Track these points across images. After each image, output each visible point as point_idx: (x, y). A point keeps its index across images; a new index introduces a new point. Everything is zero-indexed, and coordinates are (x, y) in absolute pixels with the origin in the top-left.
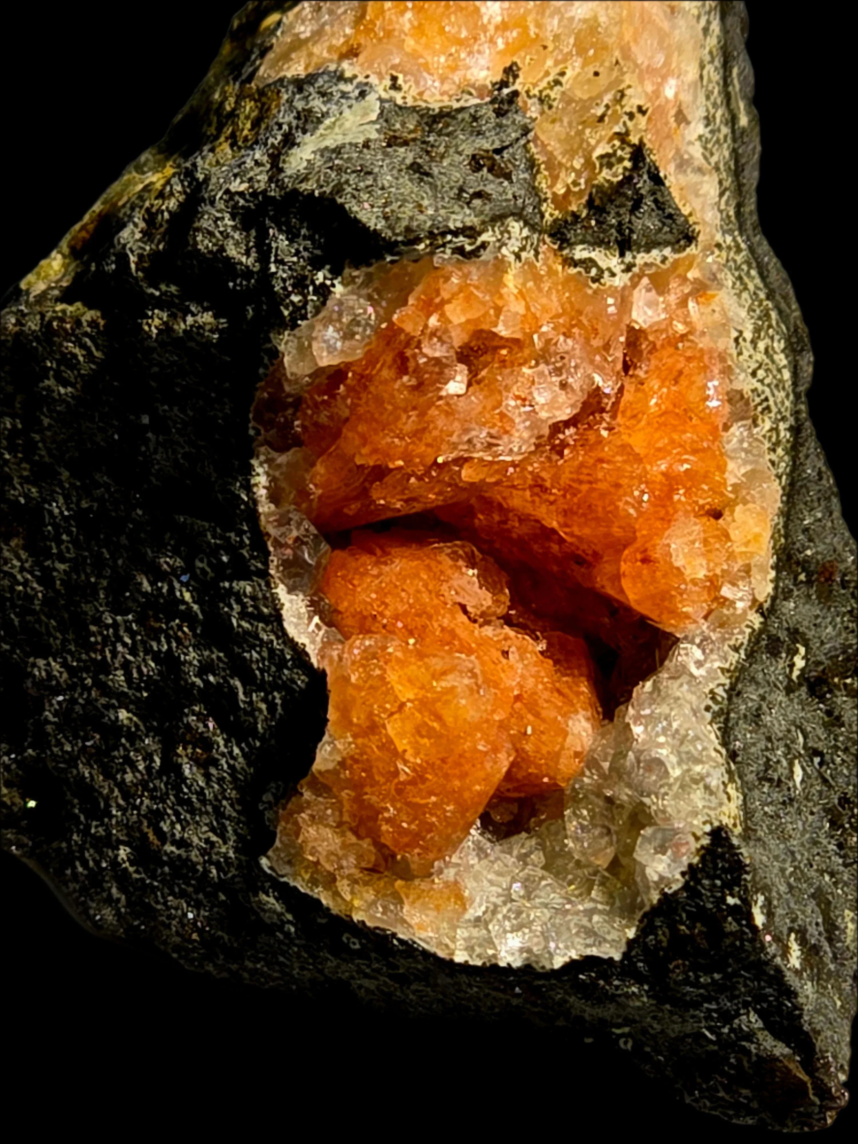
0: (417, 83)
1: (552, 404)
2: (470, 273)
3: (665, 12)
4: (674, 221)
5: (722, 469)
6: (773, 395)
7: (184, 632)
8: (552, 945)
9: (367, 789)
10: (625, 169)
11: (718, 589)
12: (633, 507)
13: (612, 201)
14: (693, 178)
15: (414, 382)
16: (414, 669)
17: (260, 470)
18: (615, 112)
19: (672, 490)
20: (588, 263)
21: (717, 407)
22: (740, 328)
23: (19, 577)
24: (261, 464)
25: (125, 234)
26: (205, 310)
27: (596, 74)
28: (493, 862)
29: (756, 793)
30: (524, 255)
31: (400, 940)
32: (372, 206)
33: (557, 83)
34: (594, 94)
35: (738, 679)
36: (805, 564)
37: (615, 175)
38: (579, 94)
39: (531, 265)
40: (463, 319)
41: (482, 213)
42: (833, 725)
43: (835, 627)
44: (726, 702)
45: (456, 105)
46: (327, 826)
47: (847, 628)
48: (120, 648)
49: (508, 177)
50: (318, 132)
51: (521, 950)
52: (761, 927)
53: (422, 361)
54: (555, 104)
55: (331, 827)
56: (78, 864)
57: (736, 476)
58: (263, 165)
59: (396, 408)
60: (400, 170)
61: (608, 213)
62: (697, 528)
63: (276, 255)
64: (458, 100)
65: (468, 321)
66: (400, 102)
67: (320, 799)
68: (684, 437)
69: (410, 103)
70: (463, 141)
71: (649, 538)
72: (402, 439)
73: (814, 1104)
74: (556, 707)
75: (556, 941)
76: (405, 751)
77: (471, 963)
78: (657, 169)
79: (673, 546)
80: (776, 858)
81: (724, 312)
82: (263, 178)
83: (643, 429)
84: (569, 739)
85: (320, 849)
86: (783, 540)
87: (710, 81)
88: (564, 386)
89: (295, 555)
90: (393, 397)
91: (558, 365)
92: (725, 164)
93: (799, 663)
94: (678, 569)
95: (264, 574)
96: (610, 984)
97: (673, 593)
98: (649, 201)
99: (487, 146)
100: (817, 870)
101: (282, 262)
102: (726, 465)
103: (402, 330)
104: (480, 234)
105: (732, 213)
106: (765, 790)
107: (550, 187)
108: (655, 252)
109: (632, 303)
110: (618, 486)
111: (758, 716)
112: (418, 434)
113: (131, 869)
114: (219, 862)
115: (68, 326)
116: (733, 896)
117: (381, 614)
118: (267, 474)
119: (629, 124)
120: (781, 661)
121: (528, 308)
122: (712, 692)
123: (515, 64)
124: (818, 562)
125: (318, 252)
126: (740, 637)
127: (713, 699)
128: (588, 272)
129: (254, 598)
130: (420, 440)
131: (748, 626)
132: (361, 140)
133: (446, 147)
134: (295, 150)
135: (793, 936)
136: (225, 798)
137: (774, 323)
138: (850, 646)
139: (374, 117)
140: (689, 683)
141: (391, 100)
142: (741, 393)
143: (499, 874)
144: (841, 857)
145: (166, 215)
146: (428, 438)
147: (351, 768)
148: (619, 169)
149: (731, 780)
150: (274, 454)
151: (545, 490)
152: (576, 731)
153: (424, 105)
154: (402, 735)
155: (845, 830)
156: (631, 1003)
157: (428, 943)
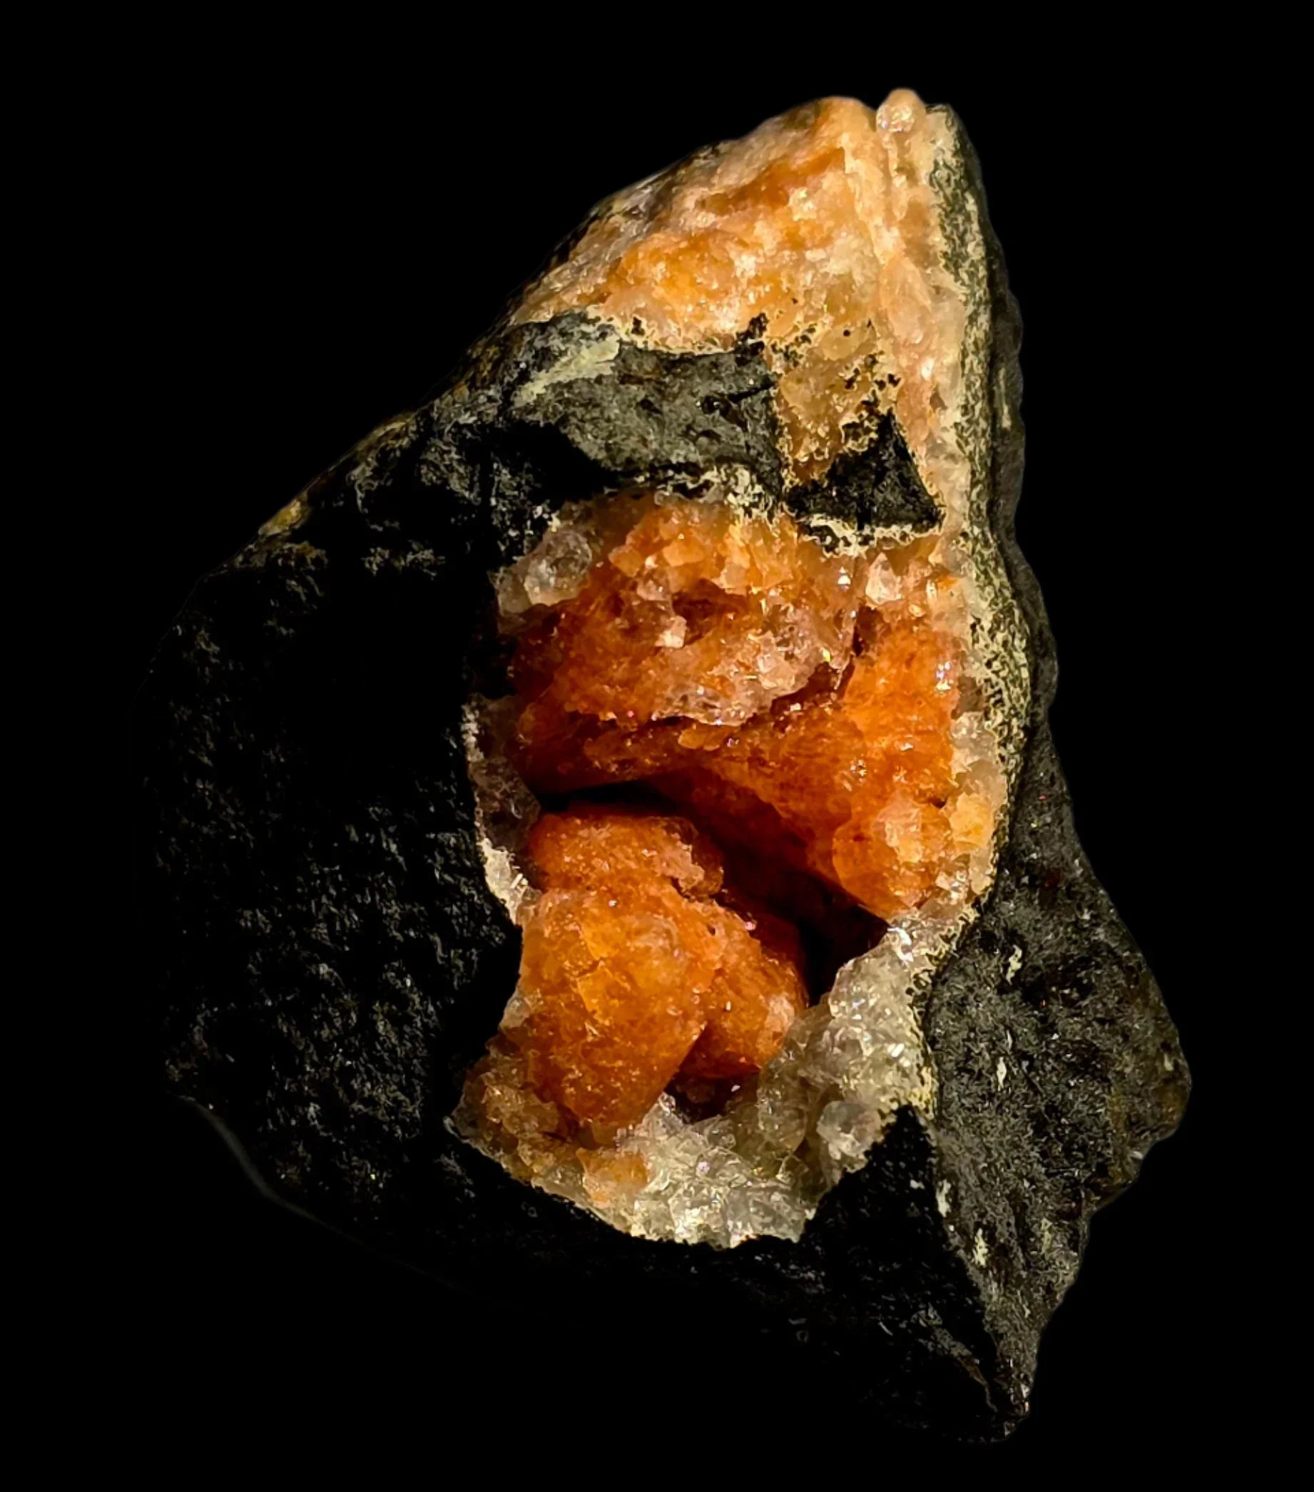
0: (660, 328)
1: (774, 674)
2: (691, 514)
3: (929, 292)
4: (918, 498)
5: (948, 756)
6: (1008, 689)
7: (388, 885)
8: (730, 1223)
9: (554, 1049)
10: (871, 440)
11: (934, 878)
12: (850, 781)
13: (855, 473)
14: (945, 464)
15: (626, 625)
16: (609, 926)
17: (471, 717)
18: (865, 379)
19: (891, 771)
20: (824, 531)
21: (946, 691)
22: (978, 616)
23: (233, 826)
24: (472, 711)
25: (357, 472)
26: (427, 547)
27: (847, 333)
28: (682, 1140)
29: (954, 1084)
30: (755, 511)
31: (577, 1210)
32: (596, 437)
33: (805, 339)
34: (843, 356)
35: (945, 968)
36: (1030, 867)
37: (861, 446)
38: (828, 355)
39: (763, 527)
40: (681, 563)
41: (707, 451)
42: (1047, 1032)
43: (1056, 935)
44: (930, 987)
45: (697, 353)
46: (511, 1086)
47: (1069, 939)
48: (324, 900)
49: (743, 425)
50: (552, 370)
51: (700, 1227)
52: (944, 1215)
53: (635, 603)
54: (801, 361)
55: (515, 1087)
56: (269, 1121)
57: (962, 766)
58: (495, 401)
59: (607, 652)
60: (630, 406)
61: (851, 485)
62: (915, 811)
63: (498, 488)
64: (700, 348)
65: (686, 565)
66: (640, 345)
67: (507, 1058)
68: (909, 718)
69: (651, 347)
70: (698, 384)
71: (863, 815)
72: (612, 687)
73: (991, 1411)
74: (759, 986)
75: (733, 1218)
76: (594, 1012)
77: (648, 1238)
78: (905, 444)
79: (888, 826)
80: (969, 1150)
81: (962, 597)
82: (494, 412)
83: (867, 708)
84: (769, 1019)
85: (503, 1110)
86: (1007, 839)
87: (971, 369)
88: (789, 657)
89: (502, 807)
90: (604, 639)
91: (786, 636)
92: (981, 458)
93: (1015, 964)
94: (892, 849)
95: (470, 827)
96: (786, 1267)
97: (885, 874)
98: (893, 474)
99: (722, 389)
100: (1015, 1173)
101: (503, 496)
102: (951, 753)
103: (617, 571)
104: (703, 471)
105: (983, 506)
106: (965, 1080)
107: (793, 453)
108: (894, 528)
109: (867, 579)
110: (836, 760)
111: (963, 1005)
112: (628, 684)
113: (319, 1127)
114: (404, 1121)
115: (293, 563)
116: (917, 1181)
117: (587, 877)
118: (476, 720)
119: (879, 393)
120: (995, 960)
121: (753, 563)
122: (916, 976)
123: (763, 315)
124: (1042, 866)
125: (538, 485)
126: (952, 928)
127: (917, 983)
128: (823, 539)
129: (456, 848)
130: (632, 689)
131: (962, 919)
132: (594, 376)
133: (681, 388)
134: (528, 385)
135: (980, 1232)
136: (416, 1057)
137: (1017, 621)
138: (1071, 957)
139: (612, 356)
140: (891, 964)
141: (632, 343)
142: (973, 680)
143: (686, 1151)
144: (1044, 1165)
145: (398, 453)
146: (639, 688)
147: (538, 1026)
148: (865, 440)
149: (927, 1063)
150: (485, 701)
151: (764, 764)
152: (776, 1012)
153: (665, 350)
154: (592, 994)
155: (1050, 1138)
156: (807, 1290)
157: (605, 1214)
